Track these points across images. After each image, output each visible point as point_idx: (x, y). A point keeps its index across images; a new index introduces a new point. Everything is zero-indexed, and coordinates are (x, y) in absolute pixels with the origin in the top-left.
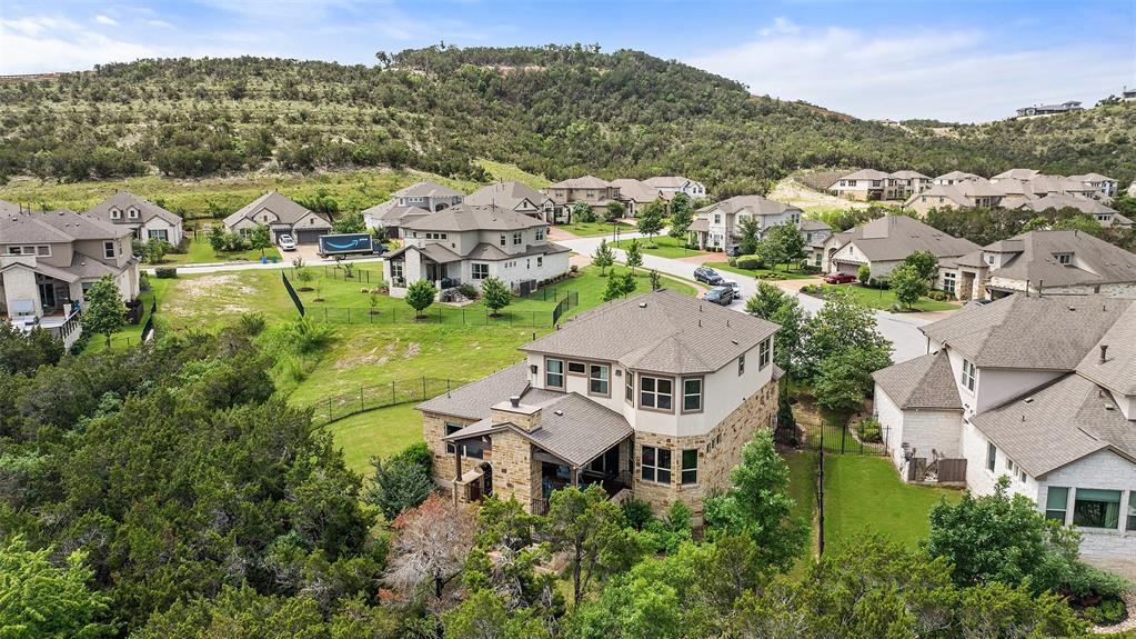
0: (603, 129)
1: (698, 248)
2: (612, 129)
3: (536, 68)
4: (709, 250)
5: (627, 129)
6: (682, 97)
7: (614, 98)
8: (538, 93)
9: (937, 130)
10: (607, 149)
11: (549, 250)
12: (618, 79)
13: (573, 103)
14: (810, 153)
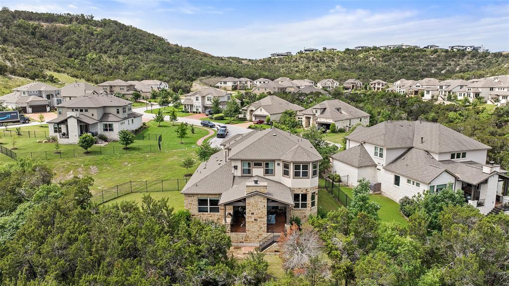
0: (105, 57)
1: (188, 112)
2: (109, 57)
3: (61, 24)
4: (194, 112)
5: (117, 57)
6: (140, 43)
7: (107, 42)
8: (66, 38)
9: (243, 61)
10: (110, 67)
11: (135, 116)
12: (108, 33)
13: (86, 43)
14: (204, 70)
